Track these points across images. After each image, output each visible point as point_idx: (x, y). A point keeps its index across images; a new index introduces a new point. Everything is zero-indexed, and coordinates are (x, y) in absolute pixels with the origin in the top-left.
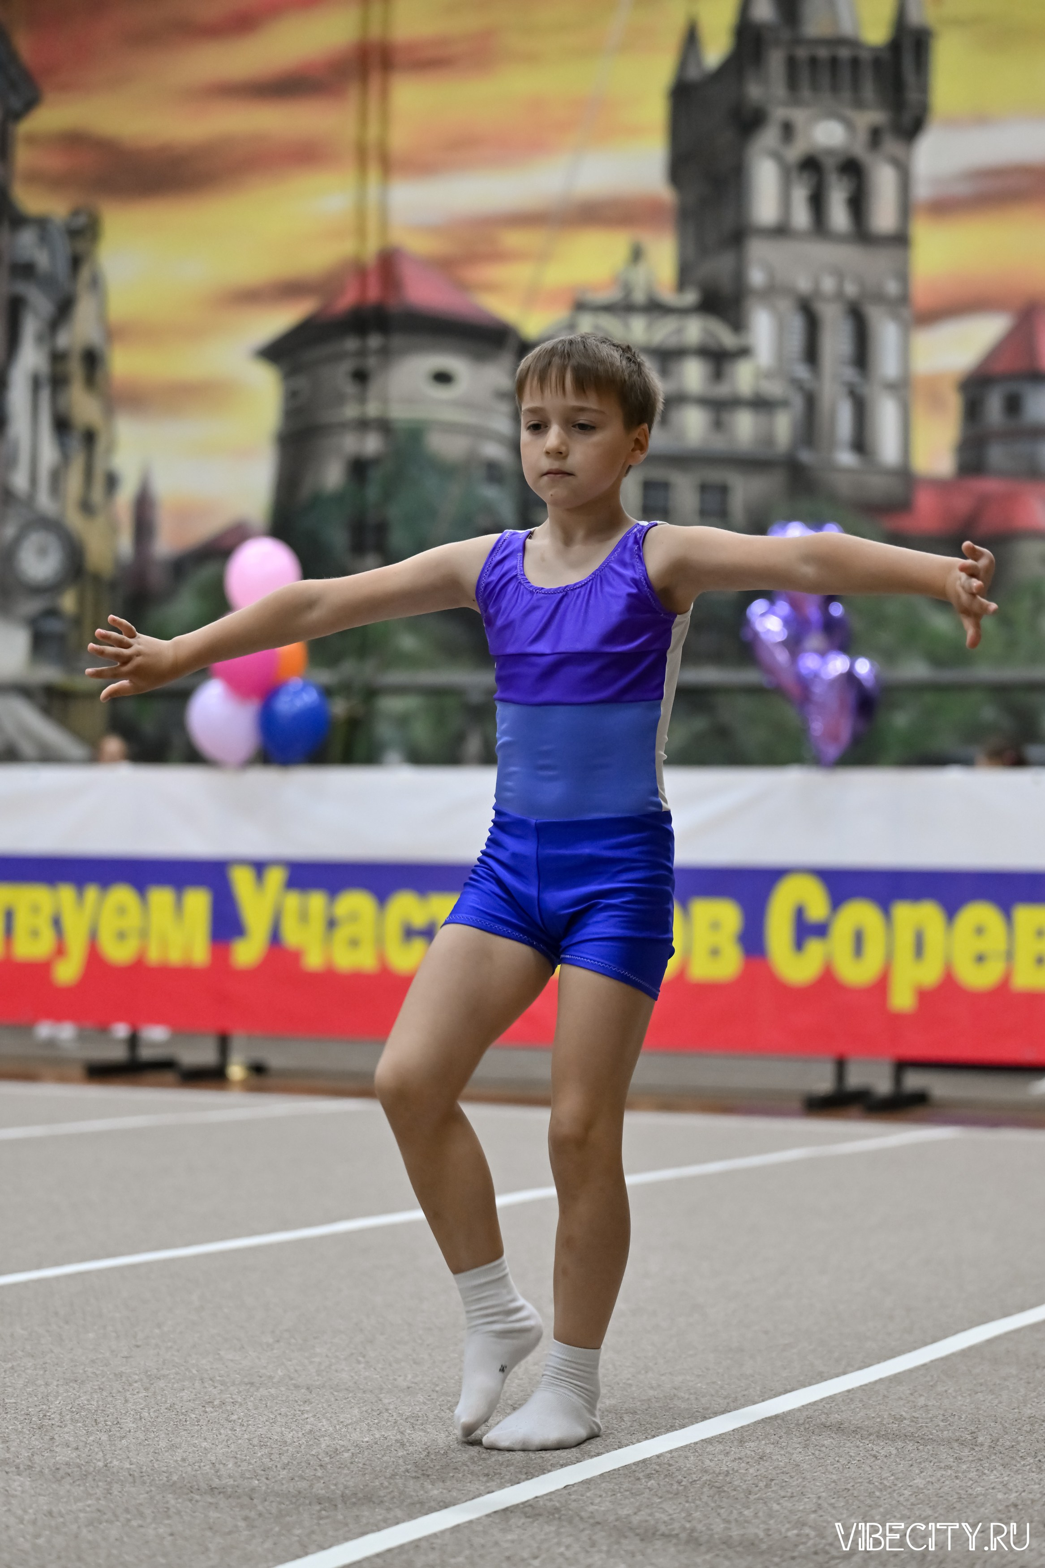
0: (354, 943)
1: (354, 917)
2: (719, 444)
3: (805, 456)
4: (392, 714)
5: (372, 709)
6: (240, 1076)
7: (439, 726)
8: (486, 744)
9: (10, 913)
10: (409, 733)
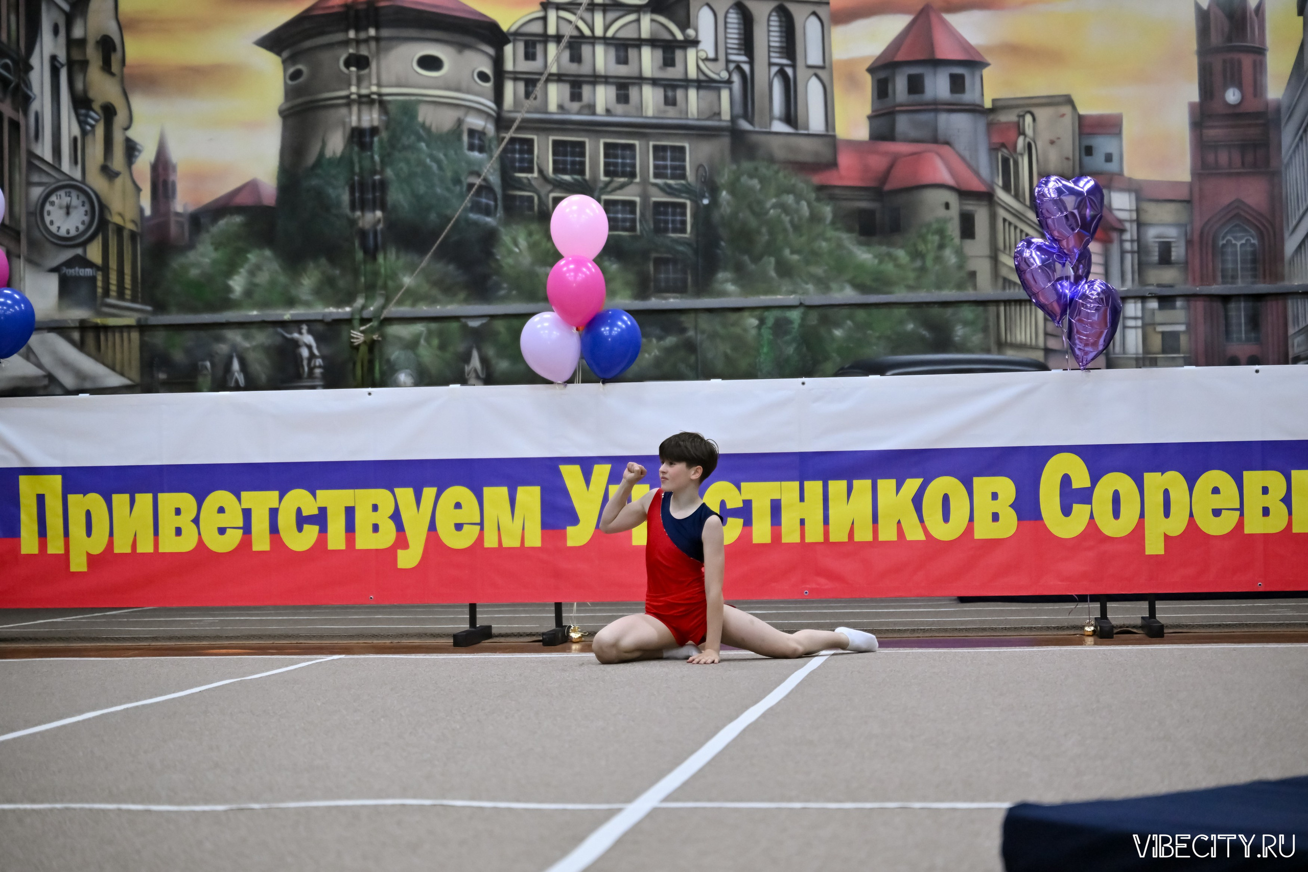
2: (672, 115)
3: (744, 125)
4: (400, 339)
5: (383, 336)
6: (580, 637)
7: (442, 347)
8: (484, 361)
9: (350, 512)
10: (417, 356)
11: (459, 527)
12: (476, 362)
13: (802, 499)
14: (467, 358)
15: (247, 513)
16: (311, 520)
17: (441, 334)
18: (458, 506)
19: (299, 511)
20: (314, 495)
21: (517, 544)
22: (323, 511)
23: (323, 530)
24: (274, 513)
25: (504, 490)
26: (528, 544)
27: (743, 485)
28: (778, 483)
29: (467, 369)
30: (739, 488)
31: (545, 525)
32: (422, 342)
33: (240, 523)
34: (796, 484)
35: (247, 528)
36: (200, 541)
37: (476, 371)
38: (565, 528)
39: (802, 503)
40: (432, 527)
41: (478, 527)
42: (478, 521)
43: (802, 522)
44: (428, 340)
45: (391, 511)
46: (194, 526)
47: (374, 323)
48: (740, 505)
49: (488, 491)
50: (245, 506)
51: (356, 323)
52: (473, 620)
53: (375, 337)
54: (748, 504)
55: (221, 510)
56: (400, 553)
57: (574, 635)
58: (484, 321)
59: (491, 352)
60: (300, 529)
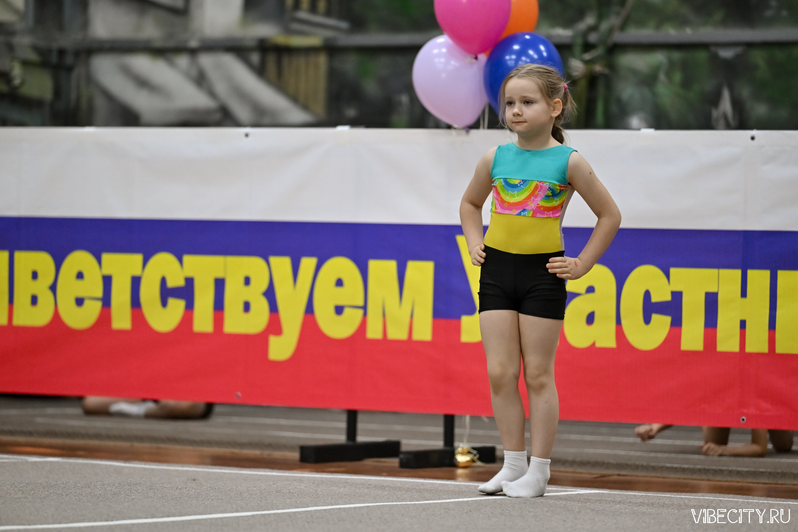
0: (590, 319)
1: (591, 290)
4: (634, 72)
5: (612, 66)
6: (468, 462)
7: (686, 84)
8: (737, 104)
9: (220, 284)
10: (654, 94)
11: (339, 310)
12: (726, 105)
13: (744, 294)
14: (715, 100)
15: (107, 281)
16: (177, 293)
17: (685, 67)
18: (339, 283)
19: (163, 281)
20: (181, 261)
21: (402, 335)
22: (190, 281)
23: (190, 307)
24: (136, 282)
25: (391, 265)
26: (417, 336)
27: (673, 271)
28: (714, 272)
29: (715, 114)
30: (668, 275)
31: (437, 313)
32: (662, 77)
33: (99, 293)
34: (737, 273)
35: (106, 300)
36: (56, 315)
37: (725, 117)
38: (459, 318)
39: (744, 300)
40: (310, 309)
41: (360, 312)
42: (361, 303)
43: (743, 324)
44: (669, 75)
45: (264, 286)
46: (50, 294)
47: (599, 52)
48: (668, 298)
49: (374, 265)
50: (106, 271)
51: (577, 50)
52: (352, 431)
53: (598, 68)
54: (677, 296)
55: (80, 276)
56: (273, 340)
57: (461, 459)
58: (739, 50)
59: (745, 92)
60: (164, 303)
